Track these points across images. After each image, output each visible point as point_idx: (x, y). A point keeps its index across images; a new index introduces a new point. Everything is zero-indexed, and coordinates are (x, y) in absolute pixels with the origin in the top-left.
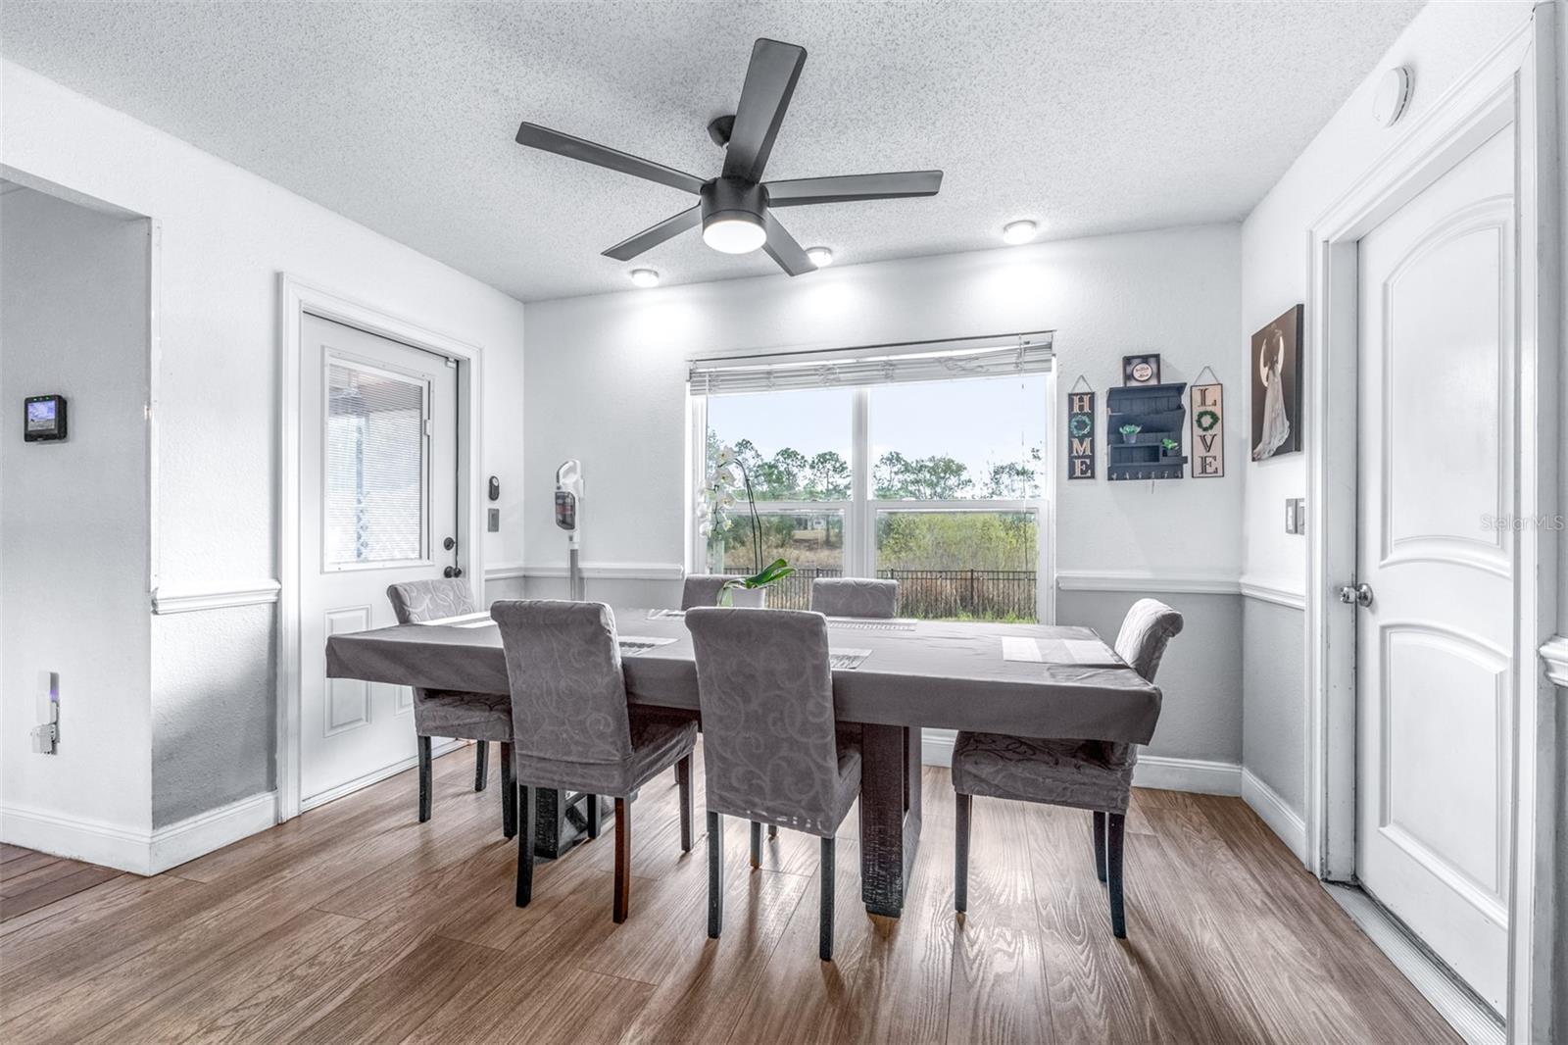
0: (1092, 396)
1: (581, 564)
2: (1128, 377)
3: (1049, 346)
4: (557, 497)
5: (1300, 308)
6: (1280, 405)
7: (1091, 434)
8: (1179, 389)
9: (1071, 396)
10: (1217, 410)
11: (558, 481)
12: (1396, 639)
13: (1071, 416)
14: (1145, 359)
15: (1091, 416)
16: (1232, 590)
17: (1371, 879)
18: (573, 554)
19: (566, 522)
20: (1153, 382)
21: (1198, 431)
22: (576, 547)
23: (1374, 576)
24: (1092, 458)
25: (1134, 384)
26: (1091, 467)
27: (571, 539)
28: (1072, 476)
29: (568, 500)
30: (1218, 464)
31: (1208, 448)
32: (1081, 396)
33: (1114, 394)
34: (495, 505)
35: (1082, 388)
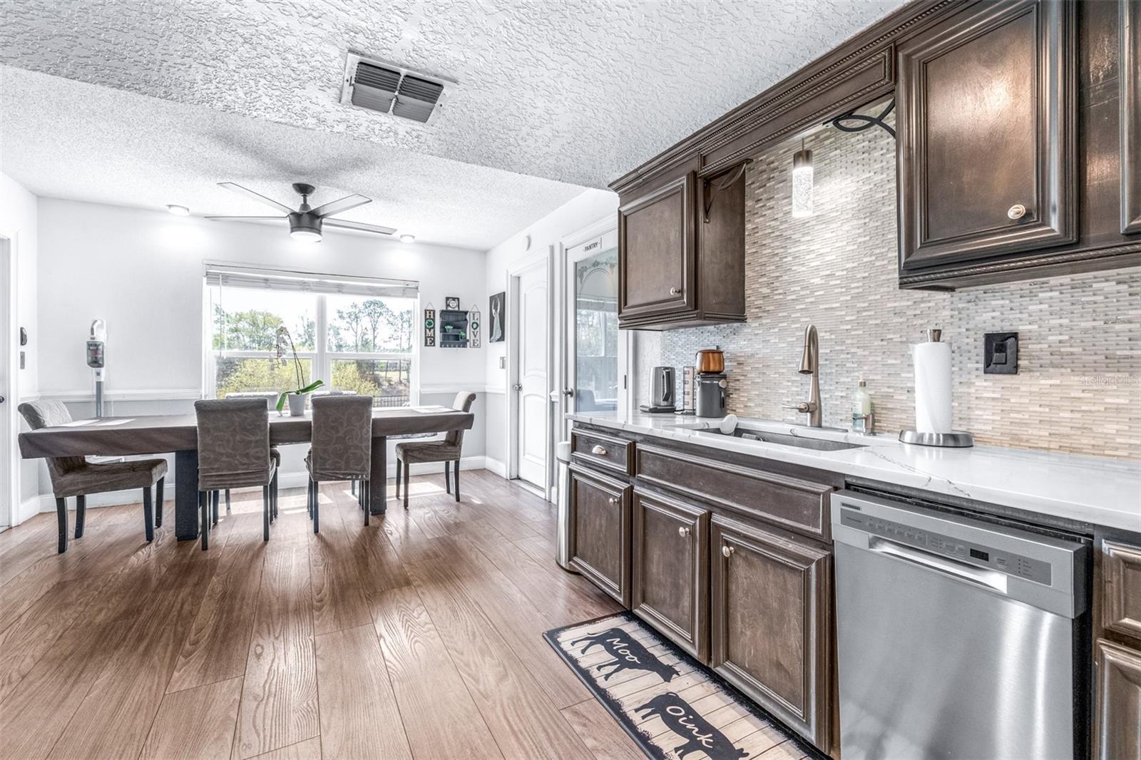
0: (434, 311)
1: (105, 392)
2: (448, 305)
3: (417, 288)
4: (89, 345)
5: (504, 293)
6: (499, 324)
7: (434, 328)
8: (466, 313)
9: (426, 311)
10: (478, 322)
11: (92, 333)
12: (527, 399)
13: (426, 319)
14: (454, 299)
15: (434, 320)
16: (482, 391)
17: (522, 476)
18: (99, 385)
19: (96, 362)
20: (457, 309)
21: (472, 330)
22: (102, 380)
23: (523, 382)
24: (434, 338)
25: (449, 309)
26: (434, 341)
27: (98, 374)
28: (426, 345)
29: (100, 347)
30: (478, 343)
31: (475, 336)
32: (430, 311)
33: (443, 313)
34: (23, 349)
35: (430, 308)
